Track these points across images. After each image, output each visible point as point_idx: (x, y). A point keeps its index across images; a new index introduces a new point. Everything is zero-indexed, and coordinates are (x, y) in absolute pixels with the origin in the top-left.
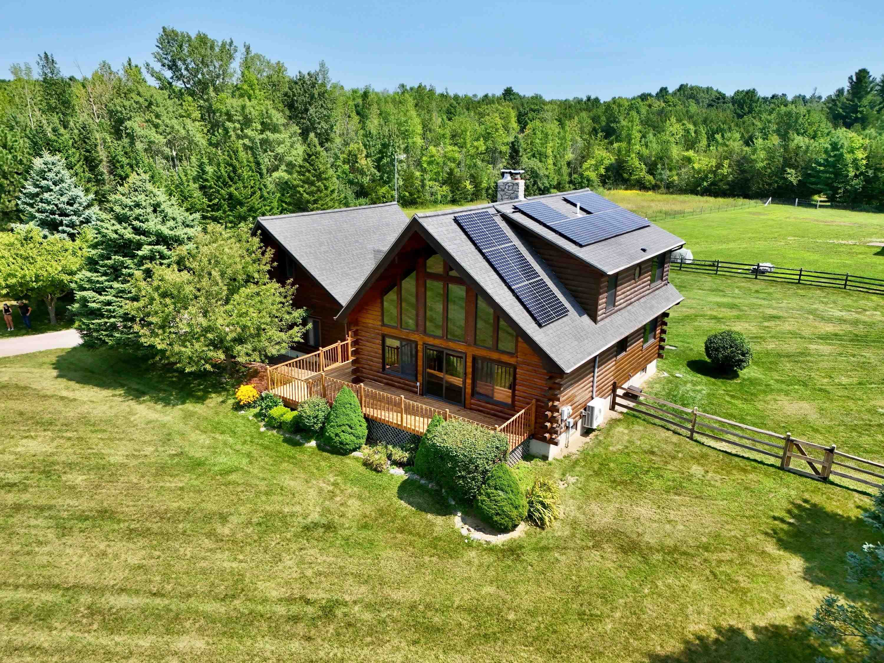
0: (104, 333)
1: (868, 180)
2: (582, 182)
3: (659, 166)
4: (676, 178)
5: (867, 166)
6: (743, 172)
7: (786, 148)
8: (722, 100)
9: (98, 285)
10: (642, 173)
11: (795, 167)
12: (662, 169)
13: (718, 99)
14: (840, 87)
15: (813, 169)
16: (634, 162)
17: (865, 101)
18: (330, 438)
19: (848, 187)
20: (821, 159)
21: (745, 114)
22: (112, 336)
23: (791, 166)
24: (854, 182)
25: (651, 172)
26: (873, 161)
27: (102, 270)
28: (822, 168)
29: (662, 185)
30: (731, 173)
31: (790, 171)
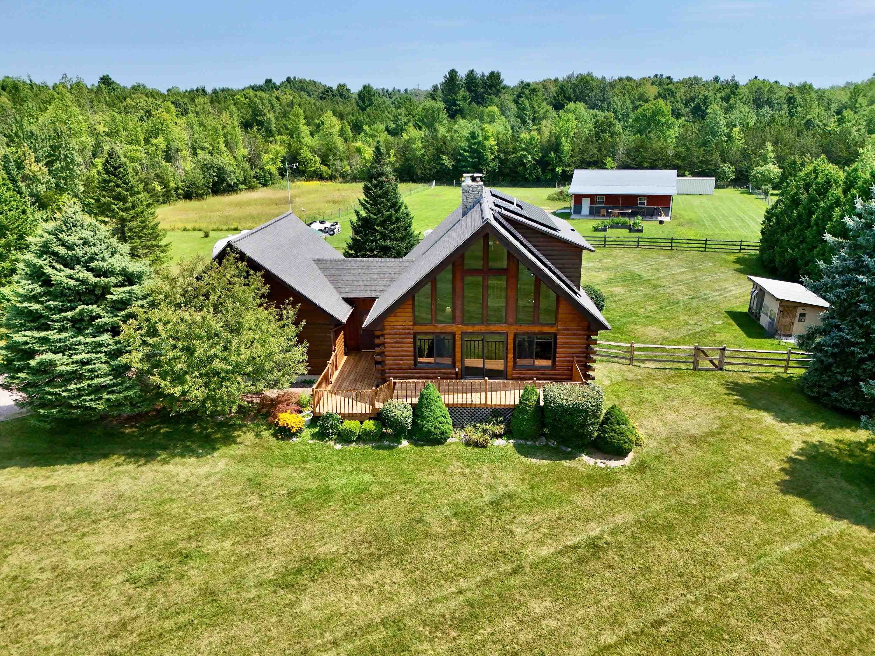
0: (88, 398)
1: (501, 162)
2: (265, 176)
3: (331, 157)
4: (348, 167)
5: (499, 151)
6: (407, 160)
7: (435, 138)
8: (330, 93)
9: (58, 345)
10: (317, 164)
11: (447, 154)
12: (335, 160)
13: (327, 91)
14: (435, 84)
15: (461, 155)
16: (306, 153)
17: (459, 97)
18: (430, 432)
19: (489, 169)
20: (464, 144)
21: (367, 107)
22: (101, 398)
23: (444, 153)
24: (492, 164)
25: (325, 162)
26: (503, 146)
27: (57, 325)
28: (468, 154)
29: (338, 174)
30: (397, 161)
31: (444, 157)
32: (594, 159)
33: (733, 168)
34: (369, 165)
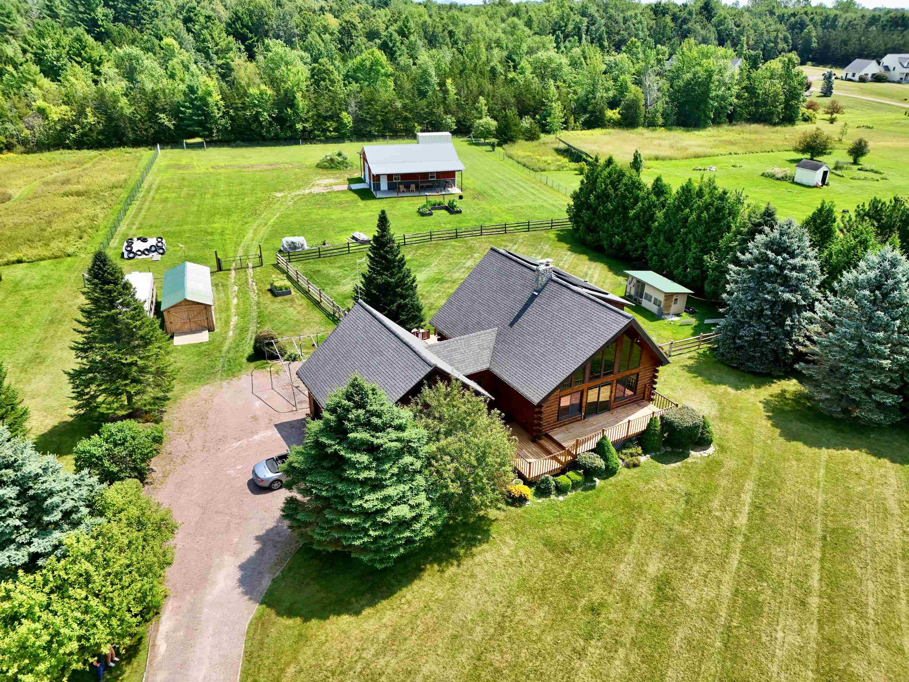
1: (232, 118)
4: (27, 131)
5: (226, 107)
6: (111, 119)
7: (142, 92)
15: (182, 112)
19: (220, 127)
20: (183, 100)
24: (223, 121)
26: (229, 100)
28: (190, 111)
29: (14, 141)
30: (99, 123)
31: (162, 116)
32: (330, 113)
33: (454, 119)
34: (58, 128)
